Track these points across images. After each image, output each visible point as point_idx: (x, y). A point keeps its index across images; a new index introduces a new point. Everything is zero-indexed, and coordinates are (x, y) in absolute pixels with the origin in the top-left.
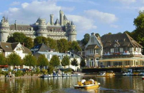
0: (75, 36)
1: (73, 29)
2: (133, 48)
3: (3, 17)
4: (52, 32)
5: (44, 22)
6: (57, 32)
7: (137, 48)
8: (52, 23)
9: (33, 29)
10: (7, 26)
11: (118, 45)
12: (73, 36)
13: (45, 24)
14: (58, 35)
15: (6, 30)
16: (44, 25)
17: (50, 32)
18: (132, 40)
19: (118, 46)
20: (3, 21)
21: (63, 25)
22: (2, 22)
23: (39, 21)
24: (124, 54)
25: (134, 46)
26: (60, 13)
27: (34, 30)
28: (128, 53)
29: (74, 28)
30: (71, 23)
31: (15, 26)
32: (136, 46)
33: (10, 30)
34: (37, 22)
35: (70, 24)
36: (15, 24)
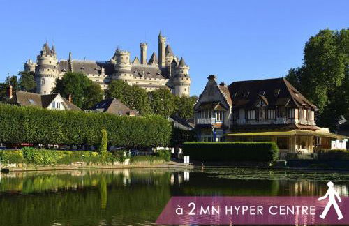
0: (187, 87)
1: (183, 73)
2: (297, 110)
3: (45, 45)
4: (143, 78)
5: (127, 58)
6: (153, 79)
7: (305, 111)
8: (144, 61)
9: (105, 70)
10: (52, 64)
11: (265, 103)
12: (182, 88)
13: (128, 61)
14: (153, 84)
15: (51, 72)
16: (127, 64)
17: (138, 78)
18: (295, 93)
19: (264, 105)
20: (45, 53)
21: (164, 65)
22: (42, 54)
23: (118, 55)
24: (277, 123)
25: (298, 106)
26: (159, 40)
27: (106, 73)
28: (285, 121)
29: (185, 72)
30: (179, 60)
31: (70, 64)
32: (304, 106)
33: (58, 72)
34: (114, 58)
35: (178, 63)
36: (69, 61)
